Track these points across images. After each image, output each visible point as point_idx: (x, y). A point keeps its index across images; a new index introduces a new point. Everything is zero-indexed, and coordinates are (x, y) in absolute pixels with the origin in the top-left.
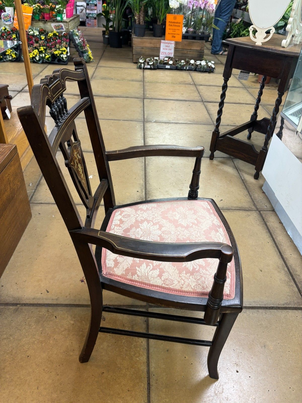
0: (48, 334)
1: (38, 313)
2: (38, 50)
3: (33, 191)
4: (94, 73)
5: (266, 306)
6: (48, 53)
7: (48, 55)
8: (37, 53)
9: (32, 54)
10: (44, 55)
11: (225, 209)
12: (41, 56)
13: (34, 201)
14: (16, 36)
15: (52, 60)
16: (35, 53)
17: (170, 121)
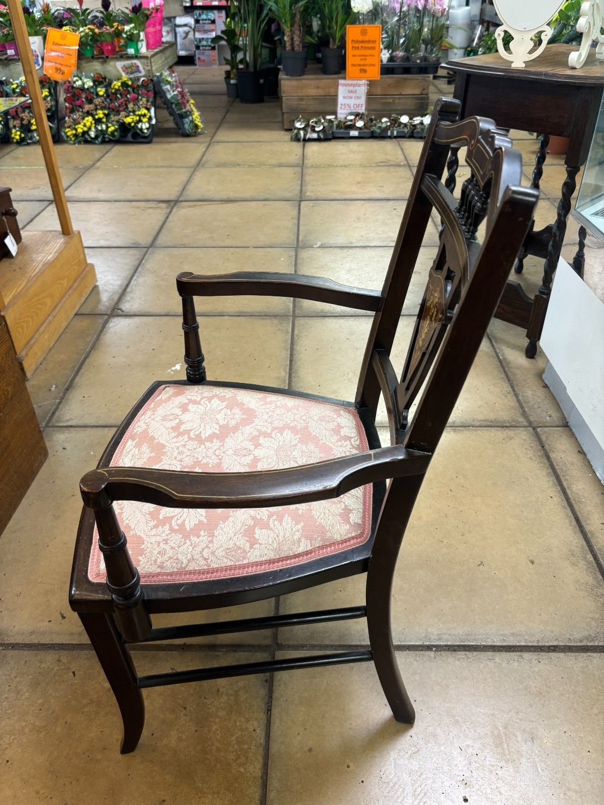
0: (53, 713)
1: (38, 664)
2: (93, 116)
3: (58, 401)
4: (203, 155)
5: (541, 644)
6: (113, 121)
7: (113, 126)
8: (91, 124)
9: (82, 127)
10: (104, 127)
11: (459, 424)
12: (99, 128)
13: (57, 421)
14: (50, 92)
15: (121, 136)
16: (88, 124)
17: (352, 243)
